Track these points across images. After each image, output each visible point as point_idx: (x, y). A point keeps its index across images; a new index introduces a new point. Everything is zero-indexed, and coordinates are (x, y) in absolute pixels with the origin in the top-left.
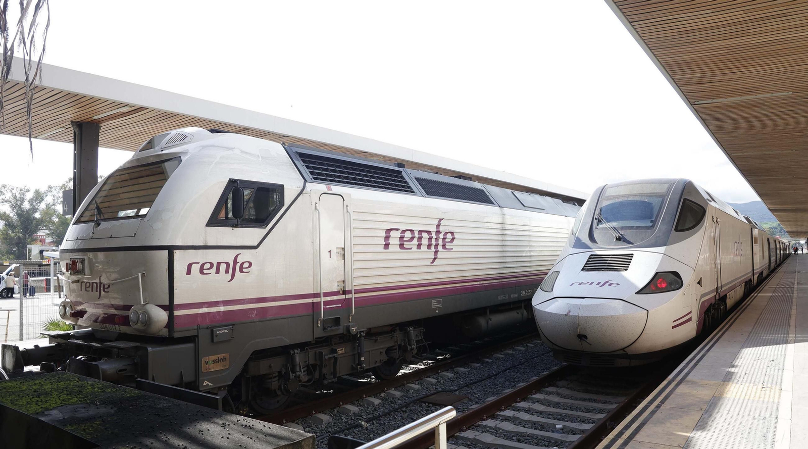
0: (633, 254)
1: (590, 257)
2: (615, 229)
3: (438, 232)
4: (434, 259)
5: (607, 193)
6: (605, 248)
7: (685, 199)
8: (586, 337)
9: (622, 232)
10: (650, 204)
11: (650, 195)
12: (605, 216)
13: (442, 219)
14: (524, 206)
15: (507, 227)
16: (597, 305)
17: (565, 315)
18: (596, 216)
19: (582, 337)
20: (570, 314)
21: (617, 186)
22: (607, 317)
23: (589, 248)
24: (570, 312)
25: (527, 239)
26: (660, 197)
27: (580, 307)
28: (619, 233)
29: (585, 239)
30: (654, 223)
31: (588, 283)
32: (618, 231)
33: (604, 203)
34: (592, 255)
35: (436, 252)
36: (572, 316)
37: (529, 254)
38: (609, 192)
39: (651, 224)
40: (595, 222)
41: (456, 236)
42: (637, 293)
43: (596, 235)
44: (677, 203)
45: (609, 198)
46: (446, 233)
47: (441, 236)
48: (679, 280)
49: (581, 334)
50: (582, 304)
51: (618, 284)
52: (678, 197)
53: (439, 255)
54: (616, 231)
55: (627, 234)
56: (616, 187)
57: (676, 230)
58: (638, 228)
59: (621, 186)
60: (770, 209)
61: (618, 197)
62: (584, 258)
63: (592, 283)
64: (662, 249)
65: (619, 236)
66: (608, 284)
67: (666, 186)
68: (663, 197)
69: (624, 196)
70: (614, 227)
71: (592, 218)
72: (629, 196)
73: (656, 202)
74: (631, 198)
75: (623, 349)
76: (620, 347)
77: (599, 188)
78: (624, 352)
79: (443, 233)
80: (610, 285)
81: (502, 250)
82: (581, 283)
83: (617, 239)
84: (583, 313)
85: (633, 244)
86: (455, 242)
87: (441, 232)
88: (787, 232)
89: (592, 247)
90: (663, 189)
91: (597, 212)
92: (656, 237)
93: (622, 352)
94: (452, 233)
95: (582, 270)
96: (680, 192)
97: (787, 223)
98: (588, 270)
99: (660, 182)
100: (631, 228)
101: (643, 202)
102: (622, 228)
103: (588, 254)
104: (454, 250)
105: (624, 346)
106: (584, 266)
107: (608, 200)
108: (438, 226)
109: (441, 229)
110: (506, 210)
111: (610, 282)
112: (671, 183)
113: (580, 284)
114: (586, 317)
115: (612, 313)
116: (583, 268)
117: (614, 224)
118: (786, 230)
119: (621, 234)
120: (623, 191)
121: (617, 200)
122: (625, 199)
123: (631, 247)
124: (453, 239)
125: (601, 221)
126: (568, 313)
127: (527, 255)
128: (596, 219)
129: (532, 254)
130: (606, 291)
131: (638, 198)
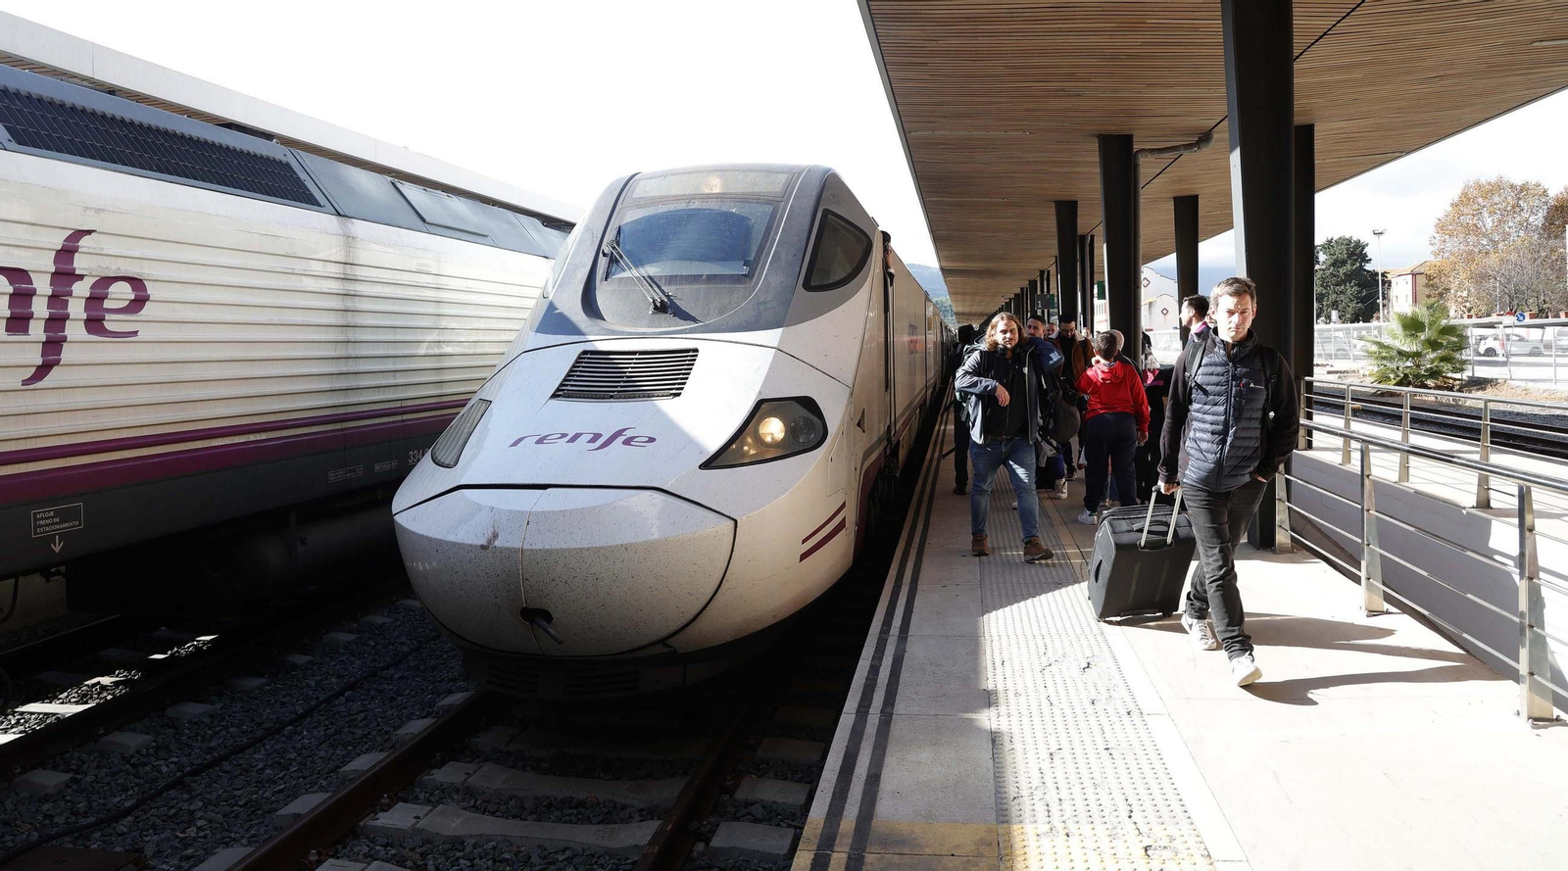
0: (696, 350)
1: (579, 357)
2: (652, 280)
3: (64, 276)
4: (43, 371)
5: (637, 191)
6: (623, 333)
7: (826, 212)
8: (547, 616)
9: (670, 290)
10: (741, 220)
11: (743, 199)
12: (628, 247)
13: (89, 232)
14: (424, 220)
15: (360, 272)
16: (583, 512)
17: (482, 547)
18: (606, 248)
19: (536, 615)
20: (497, 543)
21: (664, 175)
22: (613, 549)
23: (578, 332)
24: (495, 536)
25: (431, 309)
26: (768, 202)
27: (528, 519)
28: (663, 292)
29: (573, 307)
30: (753, 266)
31: (564, 435)
32: (659, 287)
33: (629, 216)
34: (585, 352)
35: (53, 346)
36: (502, 550)
37: (436, 351)
38: (640, 190)
39: (745, 270)
40: (603, 262)
41: (152, 290)
42: (707, 465)
43: (603, 297)
44: (808, 219)
45: (641, 203)
46: (107, 281)
47: (82, 289)
48: (815, 419)
49: (533, 605)
50: (536, 509)
51: (652, 440)
52: (809, 204)
53: (67, 354)
54: (656, 289)
55: (683, 295)
56: (661, 176)
57: (807, 286)
58: (711, 278)
59: (672, 175)
60: (942, 269)
61: (665, 200)
62: (560, 360)
63: (577, 436)
64: (772, 336)
65: (662, 302)
66: (621, 439)
67: (782, 179)
68: (774, 203)
69: (677, 198)
70: (650, 277)
71: (594, 254)
72: (690, 198)
73: (757, 215)
74: (696, 205)
75: (663, 641)
76: (654, 638)
77: (618, 180)
78: (667, 650)
79: (88, 282)
80: (628, 442)
81: (341, 338)
82: (545, 438)
83: (656, 308)
84: (536, 542)
85: (694, 320)
86: (148, 310)
87: (81, 277)
88: (956, 314)
89: (586, 330)
90: (775, 186)
91: (610, 235)
92: (758, 304)
93: (659, 649)
94: (136, 283)
95: (554, 396)
96: (814, 193)
97: (960, 297)
98: (569, 395)
99: (769, 171)
100: (695, 279)
101: (728, 216)
102: (672, 279)
103: (574, 352)
104: (141, 337)
105: (663, 633)
106: (561, 385)
107: (639, 206)
108: (66, 253)
109: (80, 263)
110: (359, 227)
111: (628, 434)
112: (794, 173)
113: (540, 441)
114: (547, 551)
115: (627, 537)
116: (558, 390)
117: (652, 270)
118: (954, 309)
119: (668, 296)
120: (677, 188)
121: (662, 209)
122: (682, 206)
123: (692, 331)
124: (139, 302)
125: (617, 261)
126: (489, 542)
127: (431, 352)
128: (605, 255)
129: (448, 349)
130: (616, 464)
131: (713, 205)
